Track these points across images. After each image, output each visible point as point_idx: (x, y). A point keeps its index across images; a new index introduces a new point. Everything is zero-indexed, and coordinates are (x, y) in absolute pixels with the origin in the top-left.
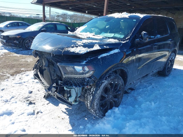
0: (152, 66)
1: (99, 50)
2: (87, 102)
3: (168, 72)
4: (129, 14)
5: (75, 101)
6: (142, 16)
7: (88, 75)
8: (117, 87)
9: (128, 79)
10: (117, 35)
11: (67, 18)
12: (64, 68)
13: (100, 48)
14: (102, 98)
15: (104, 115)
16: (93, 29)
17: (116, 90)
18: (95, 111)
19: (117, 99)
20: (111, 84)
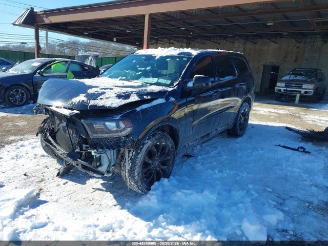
0: (213, 121)
1: (138, 101)
2: (124, 172)
3: (240, 130)
4: (178, 49)
5: (108, 172)
6: (194, 53)
7: (124, 133)
8: (165, 150)
9: (180, 140)
10: (162, 81)
11: (78, 50)
12: (91, 125)
13: (139, 99)
14: (145, 165)
15: (149, 190)
16: (128, 71)
17: (164, 154)
18: (136, 183)
19: (166, 167)
20: (156, 146)
